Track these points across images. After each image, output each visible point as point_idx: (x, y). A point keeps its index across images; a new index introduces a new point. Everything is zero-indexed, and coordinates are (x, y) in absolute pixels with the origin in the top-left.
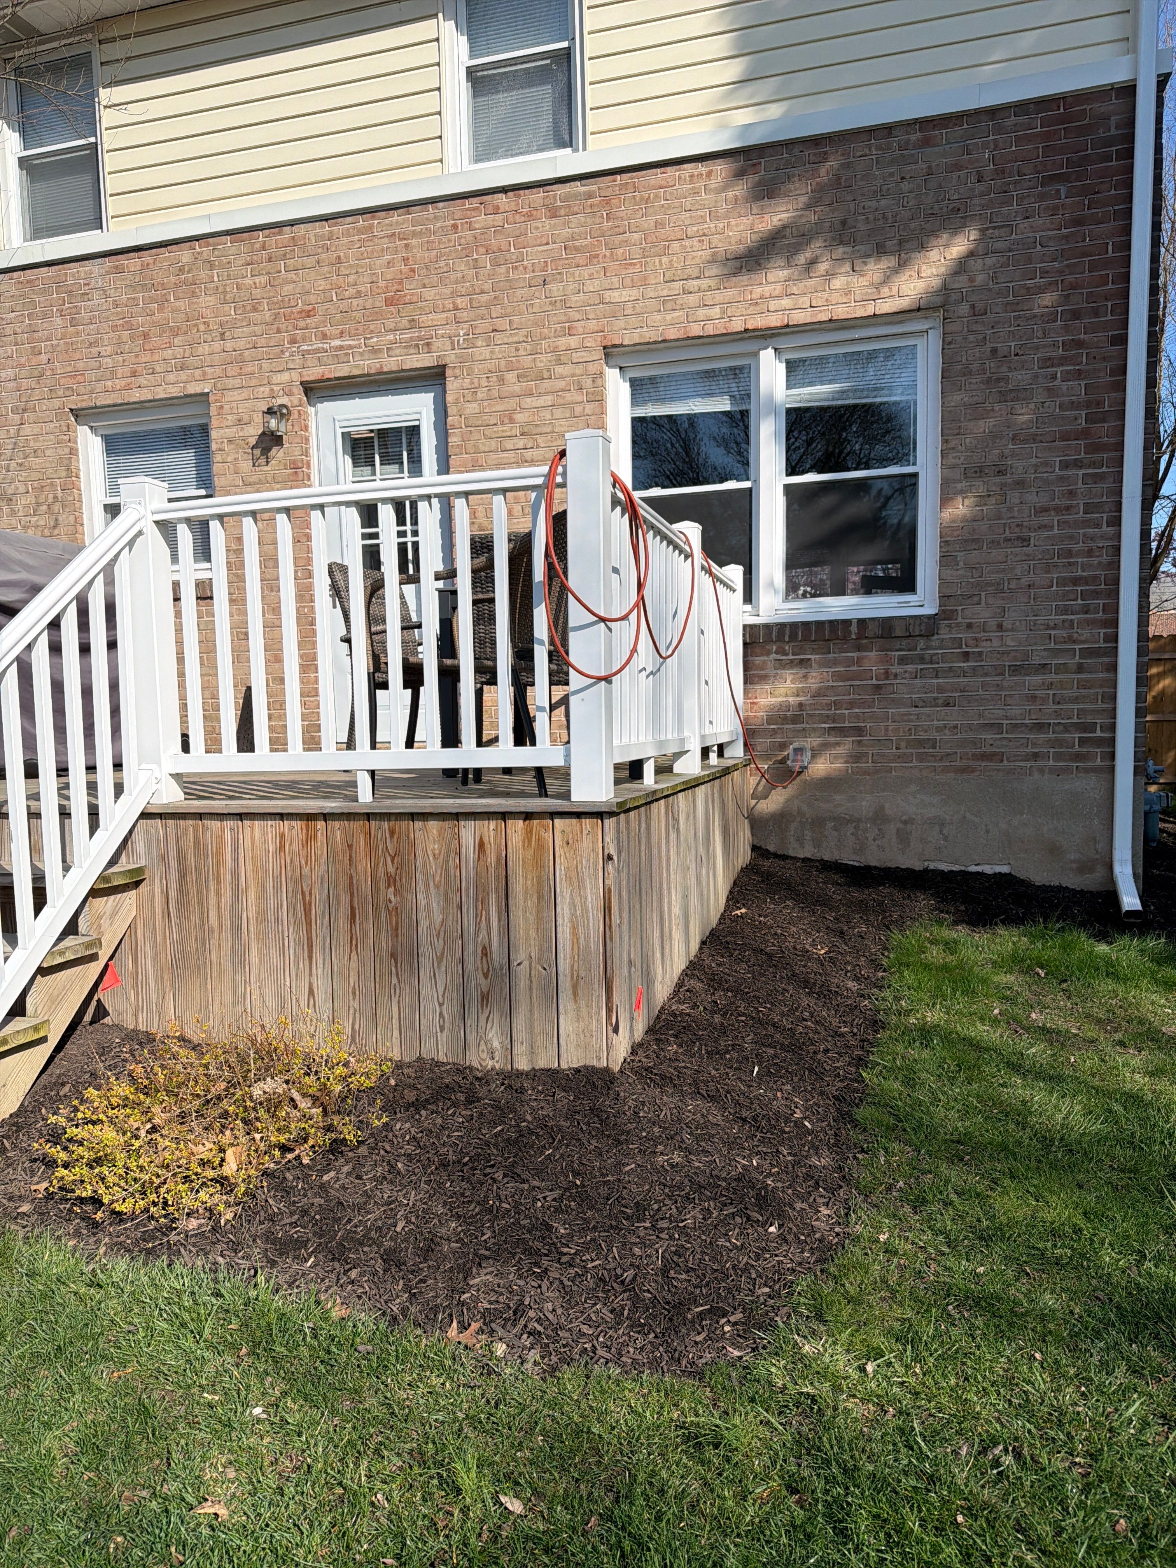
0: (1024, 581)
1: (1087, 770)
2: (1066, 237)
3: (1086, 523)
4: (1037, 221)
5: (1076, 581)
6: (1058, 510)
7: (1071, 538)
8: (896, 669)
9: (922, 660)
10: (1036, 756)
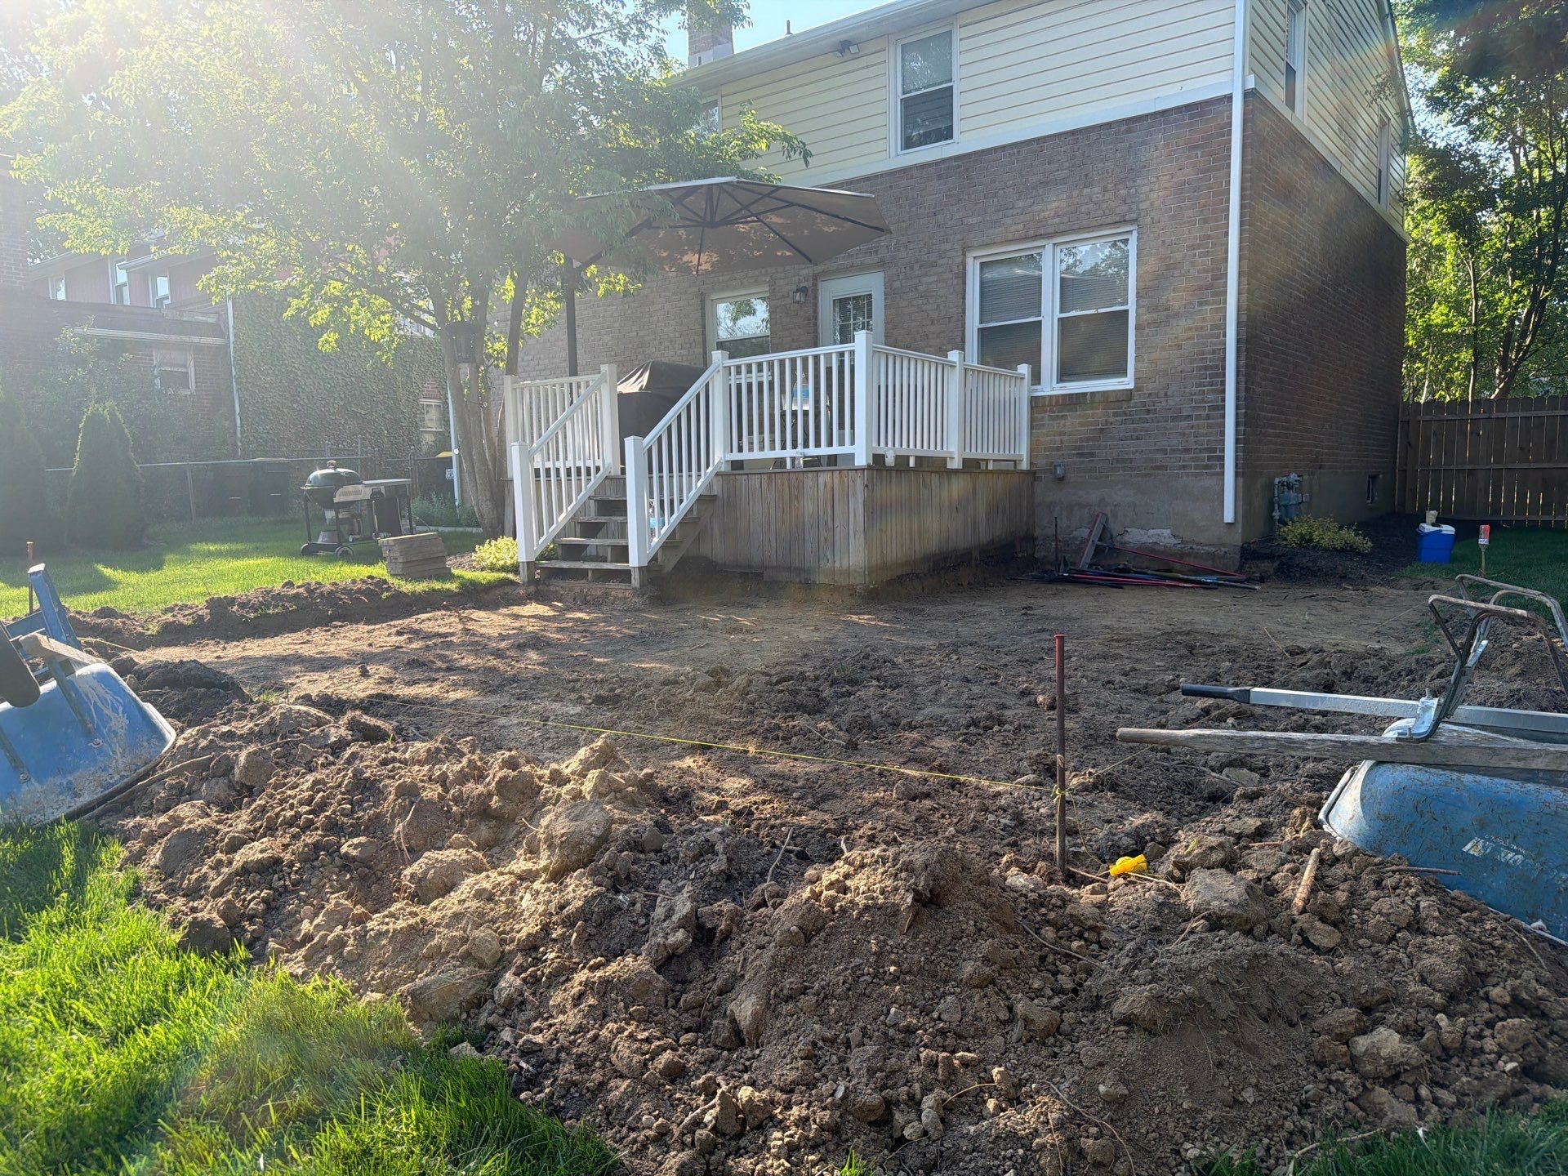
0: (1179, 369)
1: (1212, 474)
2: (1200, 179)
3: (1212, 336)
4: (1186, 171)
5: (1206, 368)
6: (1197, 329)
7: (1204, 344)
8: (1112, 419)
9: (1125, 414)
10: (1184, 467)
